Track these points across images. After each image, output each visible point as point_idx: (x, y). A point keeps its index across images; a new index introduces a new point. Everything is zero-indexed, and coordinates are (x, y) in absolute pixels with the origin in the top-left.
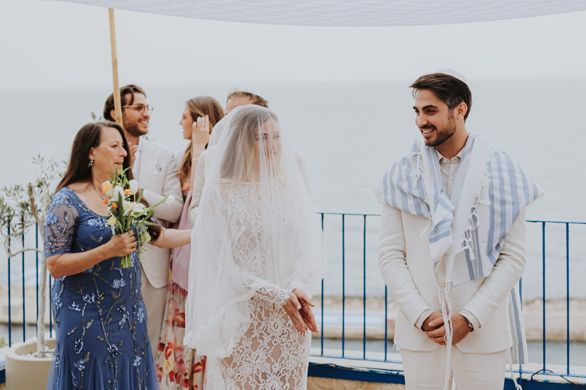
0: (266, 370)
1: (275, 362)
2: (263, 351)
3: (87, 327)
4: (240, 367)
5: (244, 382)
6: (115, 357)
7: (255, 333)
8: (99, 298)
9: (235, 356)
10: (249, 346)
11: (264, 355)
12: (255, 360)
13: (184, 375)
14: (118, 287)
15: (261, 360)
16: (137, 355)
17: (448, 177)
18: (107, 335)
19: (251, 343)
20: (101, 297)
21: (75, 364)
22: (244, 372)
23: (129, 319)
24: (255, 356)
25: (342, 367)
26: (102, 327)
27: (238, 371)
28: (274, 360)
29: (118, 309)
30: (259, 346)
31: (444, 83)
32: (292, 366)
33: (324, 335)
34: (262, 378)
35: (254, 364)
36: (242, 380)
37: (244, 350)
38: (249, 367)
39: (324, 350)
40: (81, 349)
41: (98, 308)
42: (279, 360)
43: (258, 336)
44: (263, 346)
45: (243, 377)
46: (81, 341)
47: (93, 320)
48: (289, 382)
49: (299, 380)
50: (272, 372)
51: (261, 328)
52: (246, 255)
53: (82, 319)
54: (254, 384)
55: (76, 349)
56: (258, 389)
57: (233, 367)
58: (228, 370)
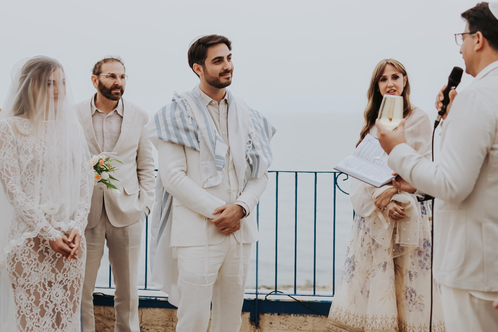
0: (51, 279)
1: (59, 273)
2: (49, 262)
4: (30, 277)
5: (33, 289)
7: (42, 247)
9: (25, 267)
10: (37, 258)
11: (50, 266)
12: (42, 270)
15: (47, 270)
19: (39, 255)
22: (33, 281)
24: (42, 267)
27: (28, 280)
28: (58, 270)
30: (45, 258)
32: (72, 276)
34: (48, 286)
35: (41, 274)
36: (31, 288)
37: (32, 261)
38: (37, 276)
42: (62, 271)
43: (44, 250)
44: (48, 258)
45: (32, 285)
48: (70, 290)
49: (78, 288)
50: (56, 281)
54: (42, 291)
56: (45, 296)
57: (24, 277)
58: (18, 279)
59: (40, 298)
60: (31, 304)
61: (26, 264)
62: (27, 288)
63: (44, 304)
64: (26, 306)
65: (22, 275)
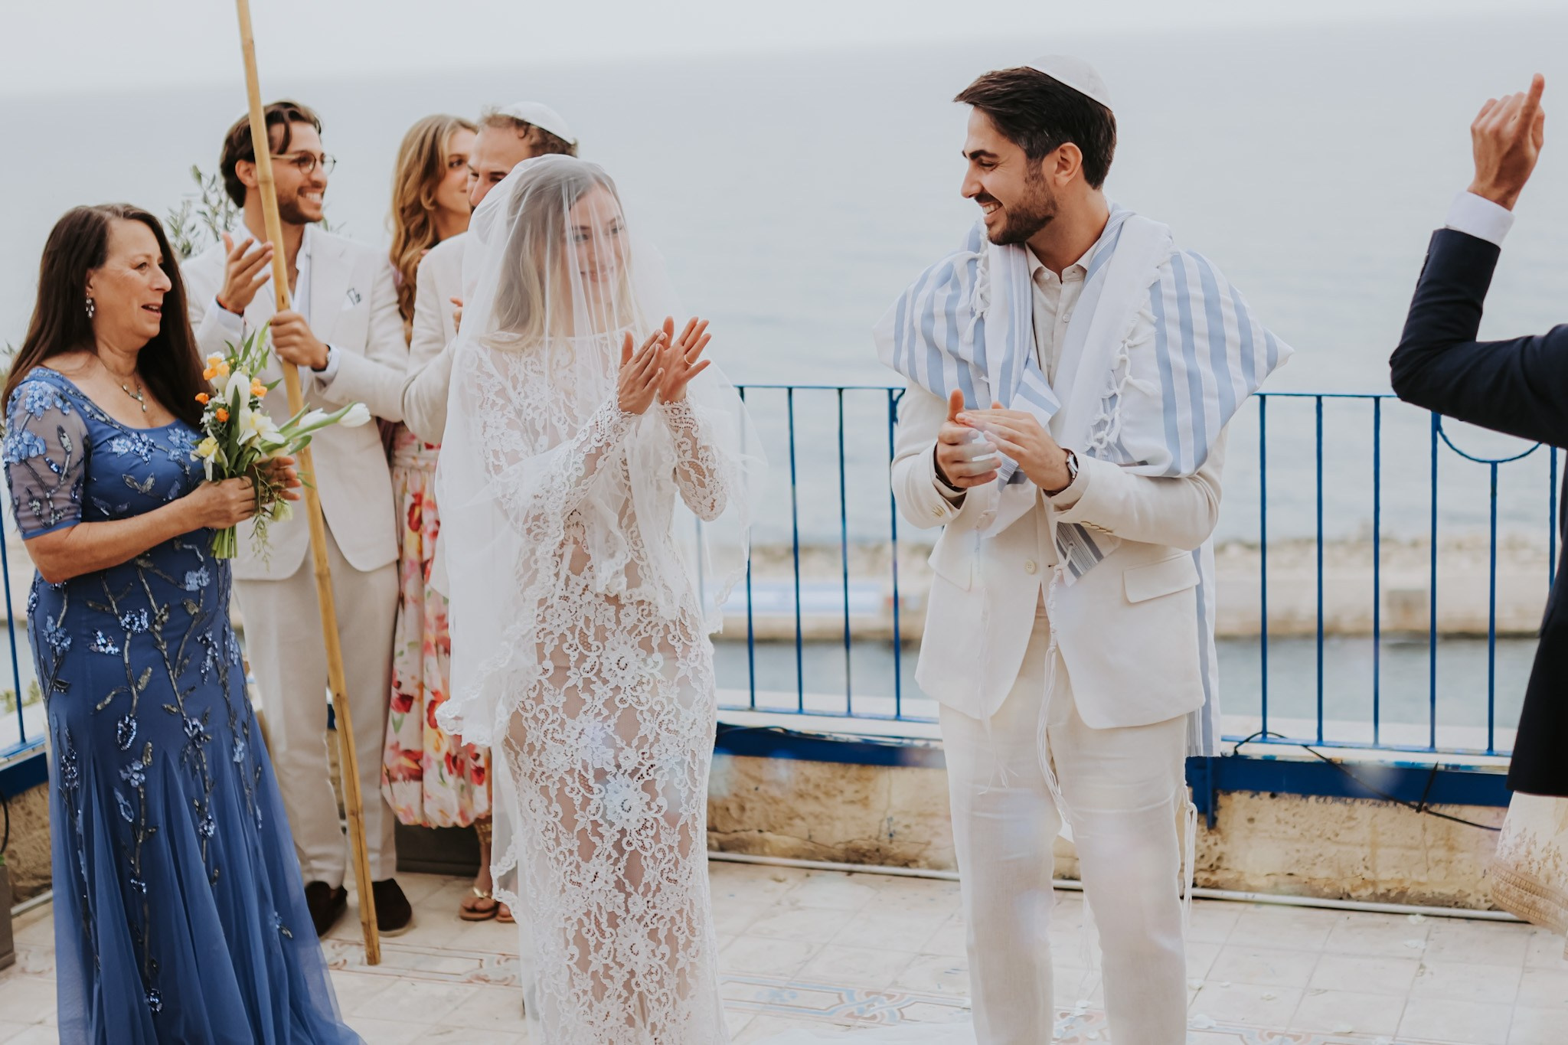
0: (606, 764)
1: (627, 746)
2: (595, 719)
3: (140, 687)
4: (544, 753)
5: (555, 787)
6: (201, 746)
7: (574, 678)
8: (157, 618)
9: (530, 727)
10: (560, 705)
11: (598, 729)
12: (577, 739)
14: (198, 588)
15: (590, 740)
16: (237, 737)
17: (1055, 314)
18: (183, 699)
19: (564, 699)
20: (162, 615)
21: (121, 772)
22: (552, 766)
23: (217, 659)
24: (575, 729)
25: (801, 734)
26: (171, 681)
27: (541, 762)
28: (622, 741)
29: (199, 639)
30: (584, 708)
31: (1017, 95)
32: (667, 757)
34: (597, 782)
35: (574, 749)
36: (550, 784)
37: (547, 714)
38: (562, 754)
40: (132, 738)
41: (157, 640)
42: (635, 742)
43: (580, 686)
44: (593, 708)
45: (551, 776)
46: (130, 719)
47: (150, 670)
48: (663, 794)
49: (691, 792)
50: (619, 768)
51: (587, 666)
53: (126, 669)
54: (578, 793)
55: (122, 739)
56: (589, 808)
57: (530, 753)
58: (519, 759)
59: (576, 812)
60: (554, 823)
61: (533, 718)
62: (542, 783)
63: (589, 828)
64: (545, 828)
65: (526, 748)
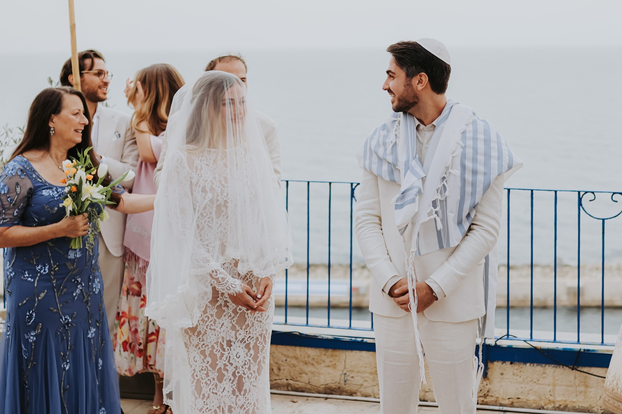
0: (231, 337)
1: (240, 330)
2: (228, 318)
3: (39, 298)
4: (205, 335)
5: (209, 350)
6: (69, 328)
7: (220, 301)
8: (53, 269)
9: (200, 324)
10: (214, 314)
11: (228, 323)
12: (220, 328)
13: (138, 345)
14: (74, 258)
15: (226, 327)
16: (92, 326)
17: (423, 144)
18: (61, 306)
19: (216, 311)
20: (55, 268)
22: (209, 341)
23: (83, 290)
24: (220, 323)
25: (306, 335)
26: (56, 298)
27: (203, 339)
28: (239, 327)
29: (73, 280)
30: (224, 313)
32: (256, 333)
33: (289, 304)
34: (227, 346)
35: (219, 332)
36: (206, 349)
37: (208, 318)
38: (214, 335)
39: (288, 318)
40: (33, 320)
41: (51, 278)
42: (244, 327)
43: (223, 304)
44: (228, 314)
45: (208, 345)
46: (33, 312)
47: (46, 291)
48: (253, 349)
49: (264, 347)
50: (236, 339)
52: (211, 222)
53: (35, 289)
54: (219, 352)
55: (28, 320)
56: (223, 358)
57: (198, 336)
58: (191, 338)
59: (217, 360)
60: (206, 367)
61: (201, 320)
62: (202, 349)
63: (223, 367)
64: (201, 369)
65: (196, 333)
